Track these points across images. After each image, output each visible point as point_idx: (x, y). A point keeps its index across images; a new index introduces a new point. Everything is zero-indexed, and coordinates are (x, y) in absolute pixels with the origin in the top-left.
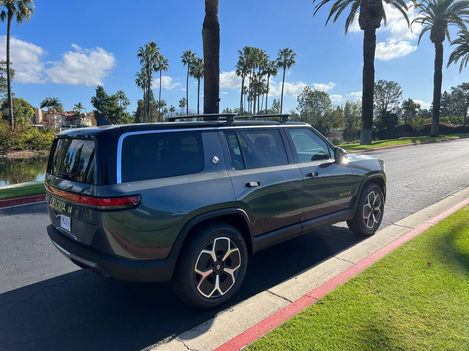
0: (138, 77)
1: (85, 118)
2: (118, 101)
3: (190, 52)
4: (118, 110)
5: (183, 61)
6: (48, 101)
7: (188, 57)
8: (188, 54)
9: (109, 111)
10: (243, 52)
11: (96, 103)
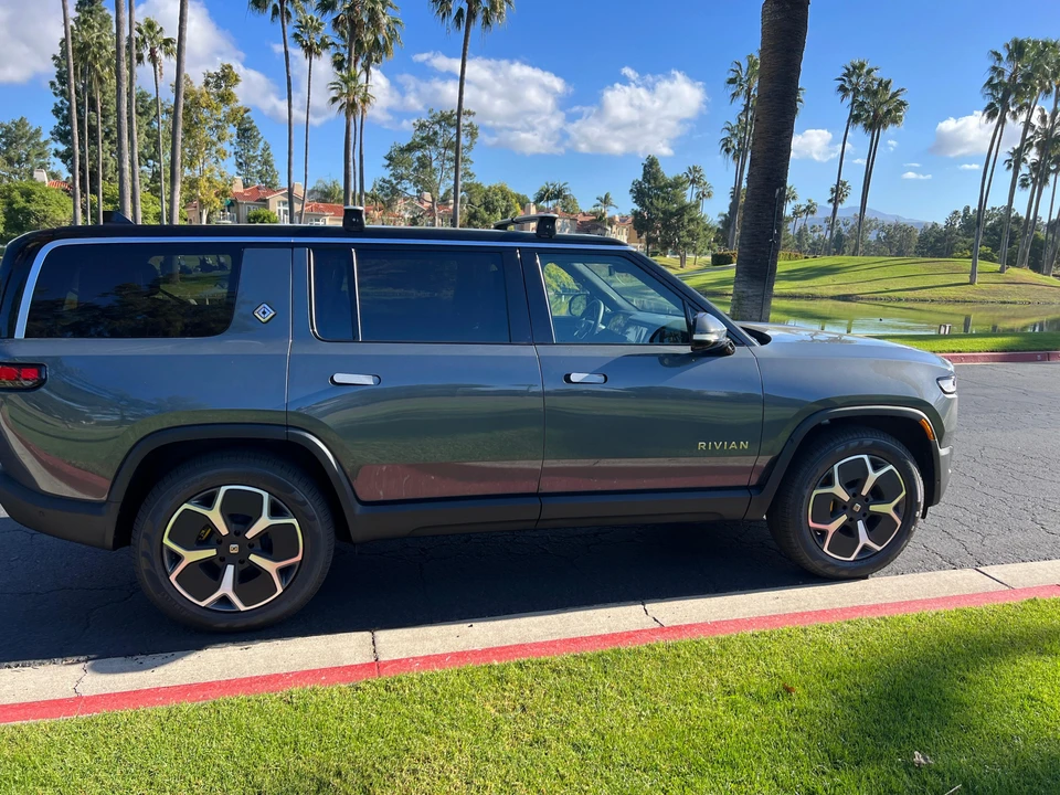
0: (726, 134)
1: (614, 227)
2: (686, 189)
3: (862, 66)
4: (683, 209)
5: (842, 88)
6: (548, 191)
7: (854, 79)
8: (855, 70)
9: (664, 213)
10: (1004, 55)
11: (640, 194)
